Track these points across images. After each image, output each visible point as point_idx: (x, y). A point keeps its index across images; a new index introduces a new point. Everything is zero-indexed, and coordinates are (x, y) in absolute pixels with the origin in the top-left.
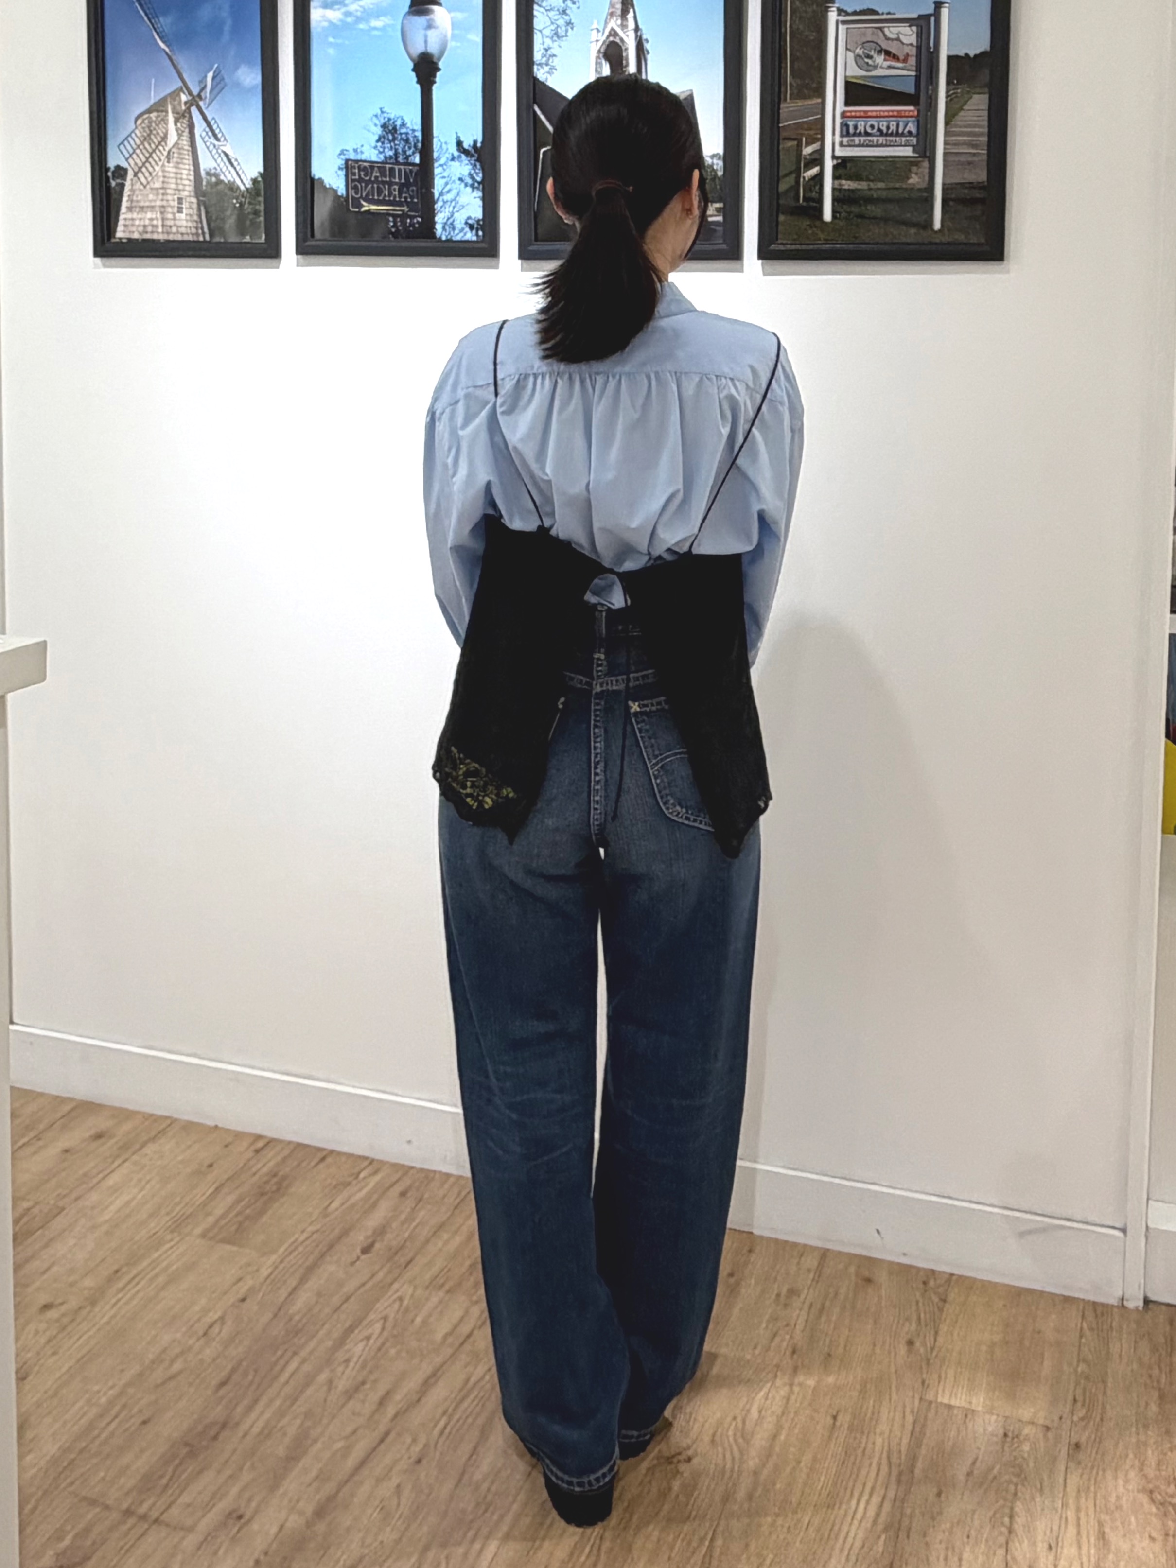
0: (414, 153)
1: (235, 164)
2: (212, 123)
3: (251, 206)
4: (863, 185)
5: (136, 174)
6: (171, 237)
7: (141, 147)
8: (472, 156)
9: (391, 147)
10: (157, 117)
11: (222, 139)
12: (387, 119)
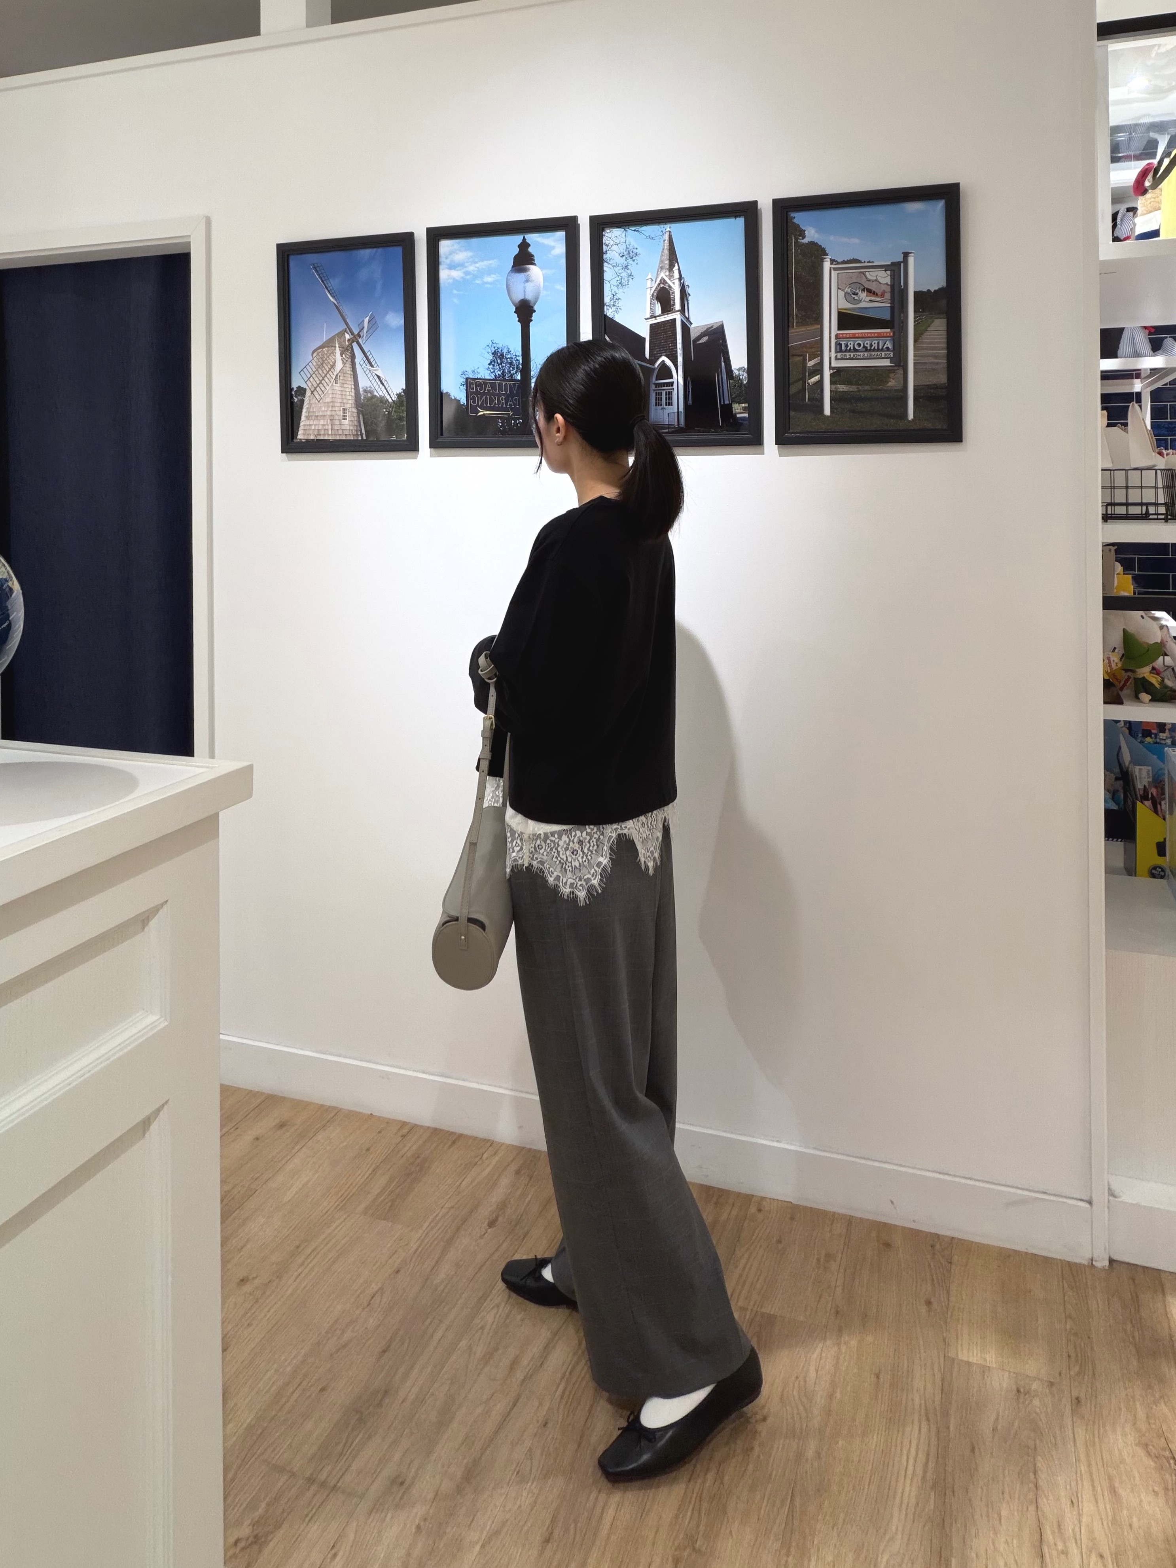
0: (516, 373)
1: (385, 384)
2: (368, 354)
3: (397, 414)
4: (853, 388)
5: (312, 393)
6: (338, 438)
7: (316, 373)
9: (500, 368)
10: (328, 351)
11: (375, 366)
12: (496, 348)
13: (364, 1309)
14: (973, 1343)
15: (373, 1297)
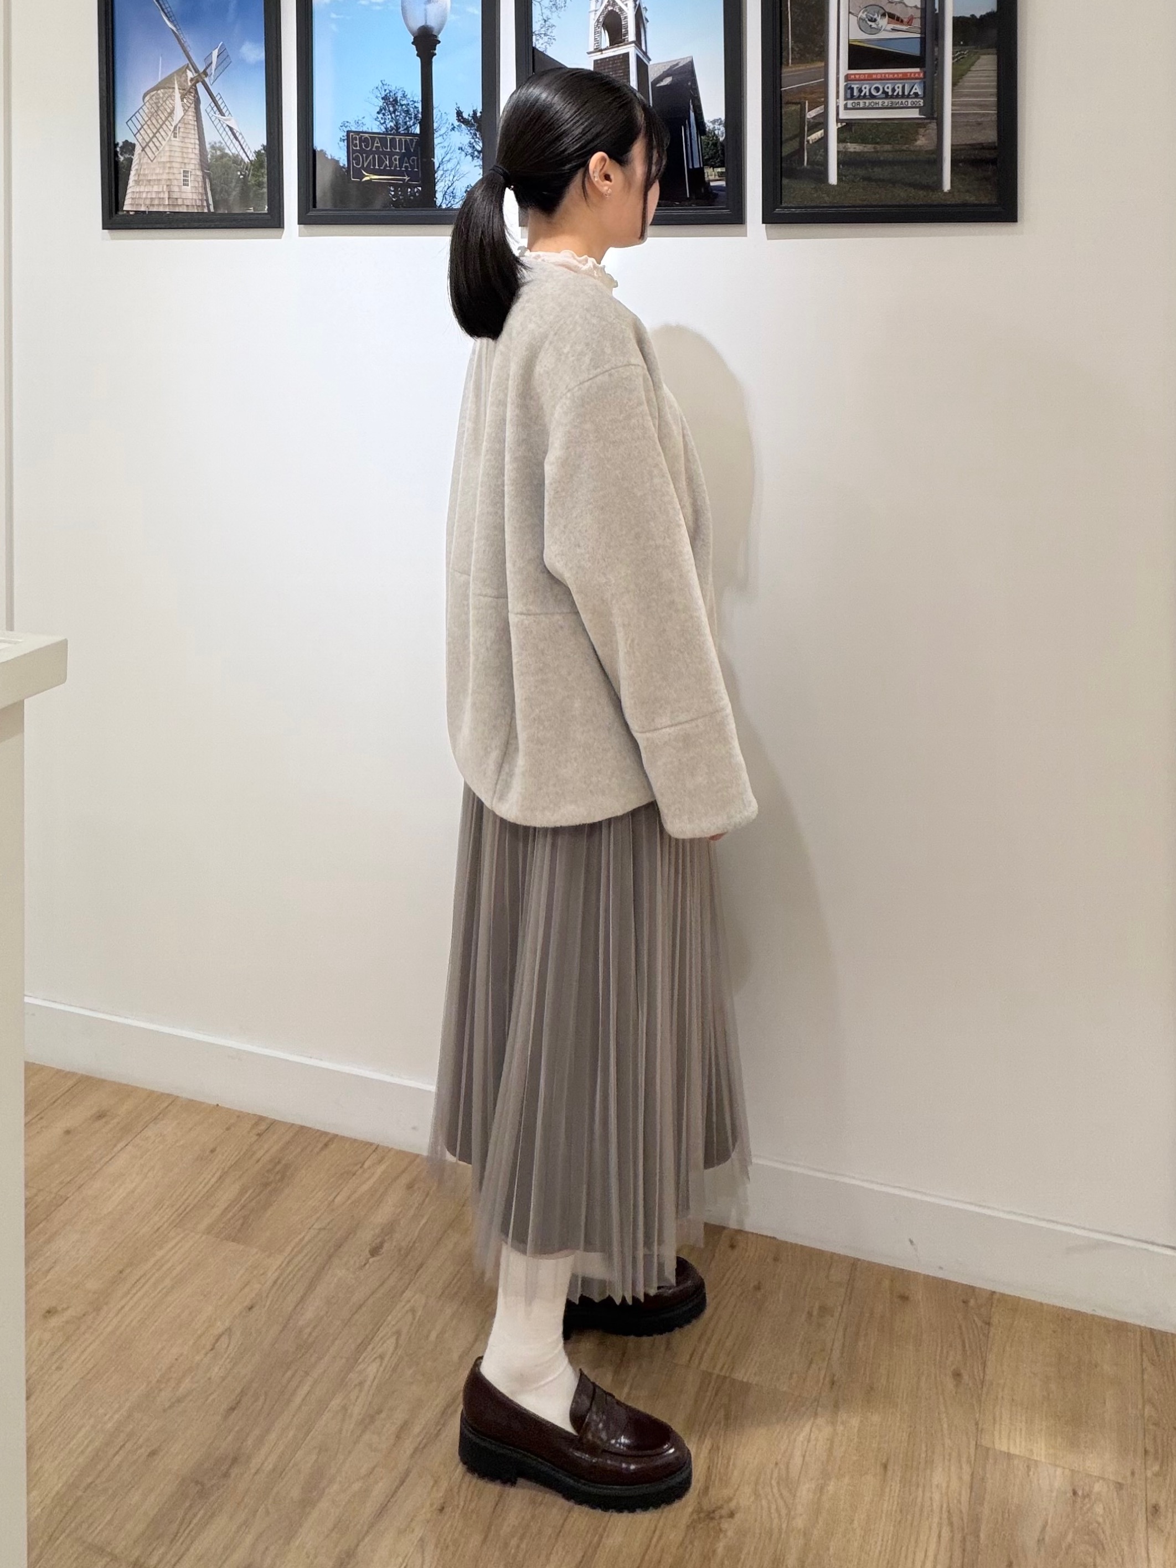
0: (414, 124)
1: (240, 138)
2: (217, 99)
3: (255, 179)
5: (143, 150)
6: (177, 210)
7: (149, 123)
8: (472, 125)
9: (392, 117)
10: (164, 94)
11: (226, 114)
12: (387, 91)
13: (206, 1354)
14: (1016, 1429)
15: (217, 1340)
